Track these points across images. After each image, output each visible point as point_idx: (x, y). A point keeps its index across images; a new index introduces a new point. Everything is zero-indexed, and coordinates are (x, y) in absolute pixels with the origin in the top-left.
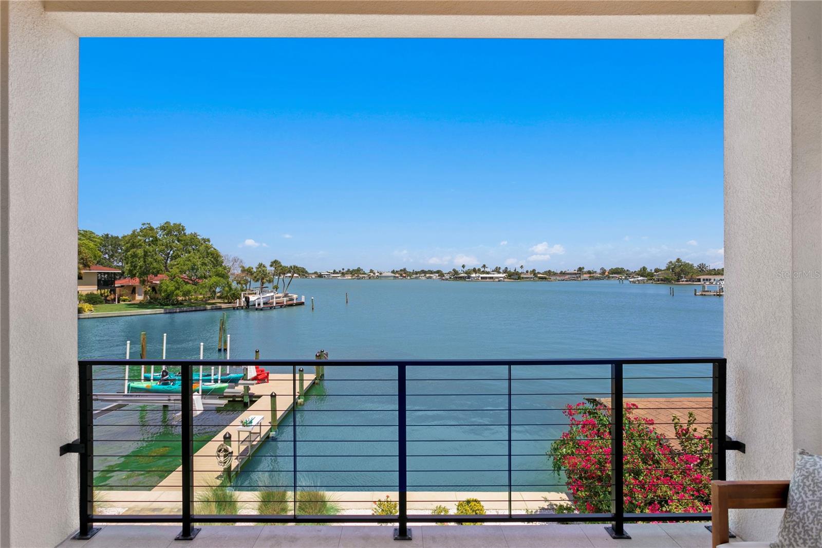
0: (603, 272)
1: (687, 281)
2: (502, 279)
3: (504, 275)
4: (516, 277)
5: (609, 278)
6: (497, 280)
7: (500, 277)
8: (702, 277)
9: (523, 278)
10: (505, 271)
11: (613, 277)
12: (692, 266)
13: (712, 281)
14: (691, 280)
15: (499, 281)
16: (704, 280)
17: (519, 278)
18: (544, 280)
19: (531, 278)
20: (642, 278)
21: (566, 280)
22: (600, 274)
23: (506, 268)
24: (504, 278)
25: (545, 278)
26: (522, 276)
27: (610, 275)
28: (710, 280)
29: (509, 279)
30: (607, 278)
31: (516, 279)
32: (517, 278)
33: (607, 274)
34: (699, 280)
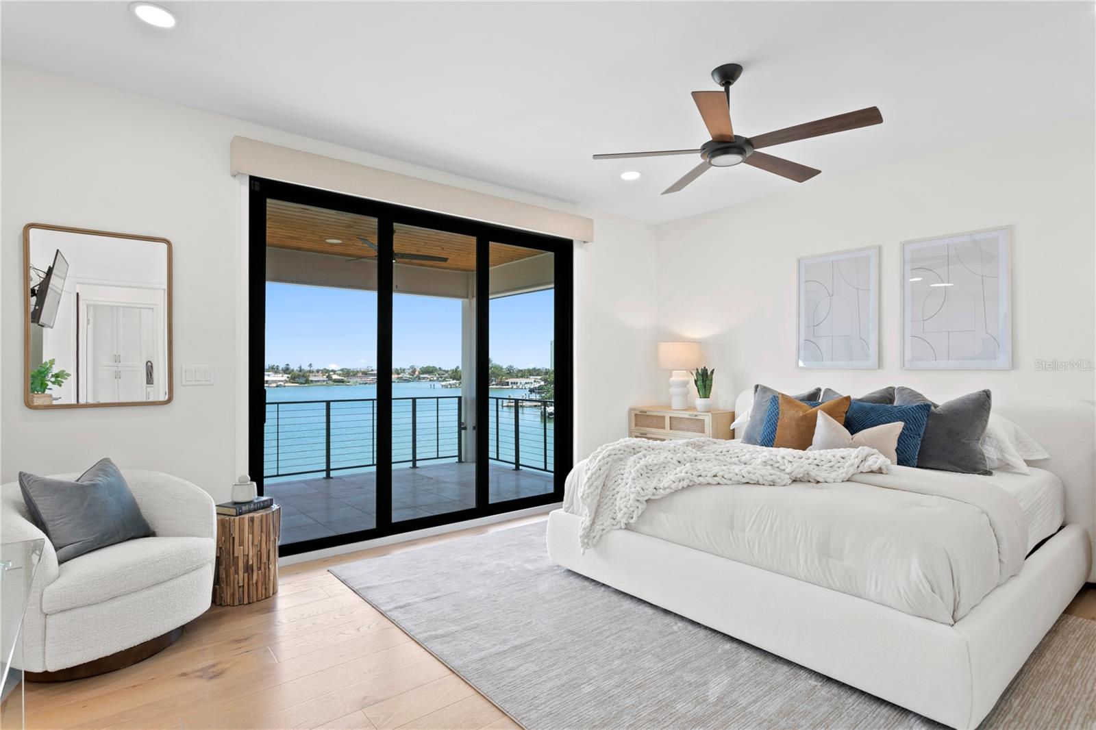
0: (414, 372)
1: (497, 385)
2: (282, 383)
3: (285, 377)
4: (302, 380)
5: (419, 379)
6: (274, 385)
7: (279, 381)
8: (510, 380)
9: (312, 381)
10: (286, 370)
11: (424, 378)
12: (502, 368)
13: (519, 384)
14: (502, 383)
15: (277, 386)
16: (512, 383)
17: (307, 382)
18: (341, 384)
19: (324, 381)
20: (455, 381)
21: (370, 384)
22: (410, 374)
23: (288, 365)
24: (286, 382)
25: (342, 381)
26: (311, 378)
27: (422, 376)
28: (517, 383)
29: (292, 383)
30: (417, 379)
31: (301, 383)
32: (304, 382)
33: (417, 373)
34: (507, 384)
